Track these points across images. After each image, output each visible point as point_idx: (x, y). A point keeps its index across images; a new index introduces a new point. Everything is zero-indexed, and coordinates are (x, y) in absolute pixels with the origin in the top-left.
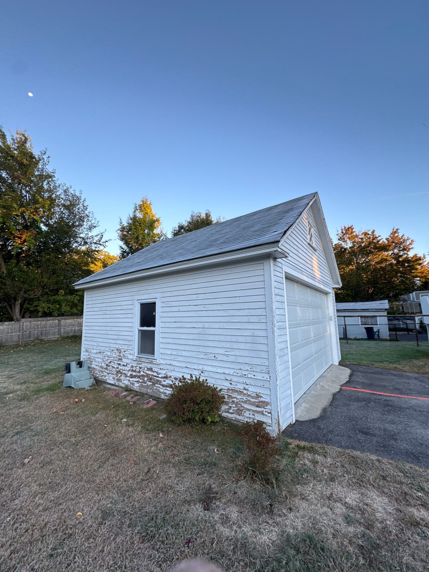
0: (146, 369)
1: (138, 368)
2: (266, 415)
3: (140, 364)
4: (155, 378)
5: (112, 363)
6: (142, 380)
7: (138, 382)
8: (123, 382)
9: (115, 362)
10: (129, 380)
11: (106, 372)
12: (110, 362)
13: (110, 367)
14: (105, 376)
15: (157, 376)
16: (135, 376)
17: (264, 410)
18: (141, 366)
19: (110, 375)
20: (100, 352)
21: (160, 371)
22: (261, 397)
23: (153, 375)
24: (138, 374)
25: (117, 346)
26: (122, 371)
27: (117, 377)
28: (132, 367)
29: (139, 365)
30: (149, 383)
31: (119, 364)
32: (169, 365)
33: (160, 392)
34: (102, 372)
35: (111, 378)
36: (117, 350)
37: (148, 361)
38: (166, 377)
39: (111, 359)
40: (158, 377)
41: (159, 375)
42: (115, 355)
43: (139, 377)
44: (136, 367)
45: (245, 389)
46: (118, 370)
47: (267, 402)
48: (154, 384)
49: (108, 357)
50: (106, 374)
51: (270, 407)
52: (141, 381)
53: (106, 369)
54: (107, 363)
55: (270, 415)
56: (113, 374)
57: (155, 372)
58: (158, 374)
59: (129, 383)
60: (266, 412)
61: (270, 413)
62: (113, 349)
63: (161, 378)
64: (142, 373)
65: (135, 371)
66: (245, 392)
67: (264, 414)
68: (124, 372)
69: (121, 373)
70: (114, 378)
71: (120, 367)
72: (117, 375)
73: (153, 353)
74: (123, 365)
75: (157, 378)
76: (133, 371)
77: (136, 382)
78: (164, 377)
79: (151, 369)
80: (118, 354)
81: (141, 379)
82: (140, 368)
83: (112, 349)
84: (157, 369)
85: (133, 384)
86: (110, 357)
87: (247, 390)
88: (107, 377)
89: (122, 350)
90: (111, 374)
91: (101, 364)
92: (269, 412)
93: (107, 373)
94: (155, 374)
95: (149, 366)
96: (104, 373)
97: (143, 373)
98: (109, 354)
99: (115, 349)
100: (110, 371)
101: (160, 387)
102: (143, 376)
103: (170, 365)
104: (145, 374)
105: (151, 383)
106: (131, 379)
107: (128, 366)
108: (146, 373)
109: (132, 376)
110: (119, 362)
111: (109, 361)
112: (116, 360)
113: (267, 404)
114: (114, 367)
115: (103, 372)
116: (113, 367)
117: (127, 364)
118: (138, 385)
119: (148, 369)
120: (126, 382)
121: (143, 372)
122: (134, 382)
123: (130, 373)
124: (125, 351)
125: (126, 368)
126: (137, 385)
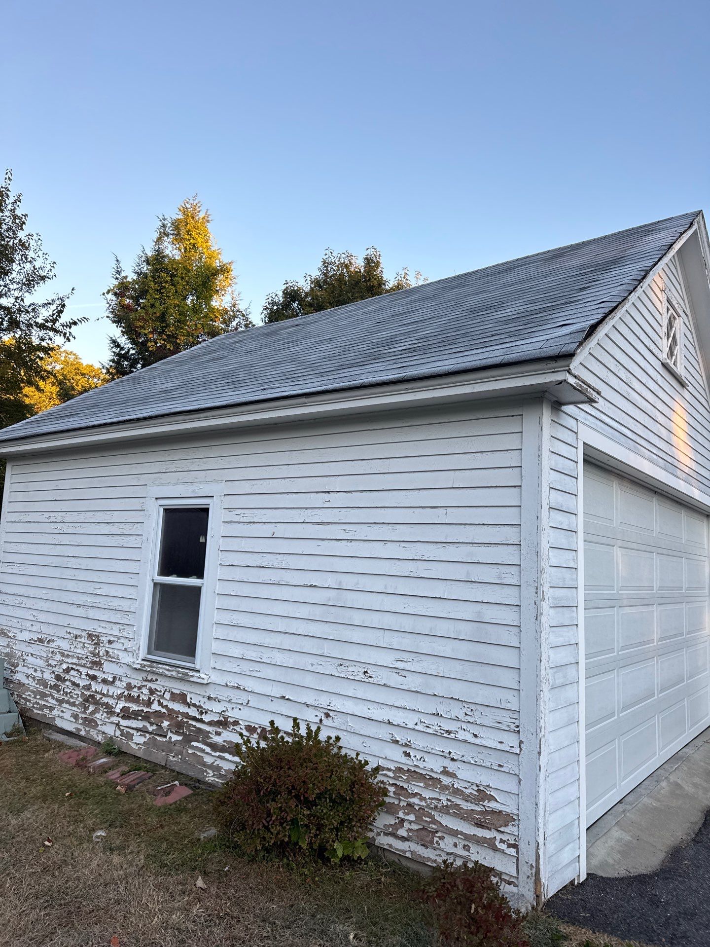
0: (167, 696)
1: (145, 691)
2: (503, 852)
3: (151, 681)
4: (191, 722)
5: (72, 673)
6: (154, 727)
7: (143, 731)
8: (99, 728)
9: (81, 669)
10: (118, 725)
11: (53, 697)
12: (67, 671)
13: (67, 683)
14: (52, 709)
15: (198, 717)
16: (135, 715)
17: (499, 836)
18: (153, 686)
19: (64, 705)
20: (40, 640)
21: (207, 705)
22: (492, 798)
23: (187, 715)
24: (146, 710)
25: (90, 626)
26: (98, 697)
27: (84, 712)
28: (129, 687)
29: (149, 685)
30: (175, 738)
31: (94, 678)
32: (233, 687)
33: (204, 764)
34: (43, 696)
35: (67, 715)
36: (90, 636)
37: (175, 674)
38: (223, 723)
39: (70, 660)
40: (201, 721)
41: (204, 717)
42: (83, 649)
43: (146, 717)
44: (139, 688)
45: (445, 772)
46: (88, 693)
47: (508, 815)
48: (188, 740)
49: (63, 655)
50: (54, 702)
51: (515, 829)
52: (150, 729)
53: (56, 687)
54: (59, 670)
55: (512, 851)
56: (73, 704)
57: (195, 705)
58: (201, 713)
59: (118, 733)
60: (502, 841)
61: (515, 846)
62: (79, 633)
63: (210, 723)
64: (155, 707)
65: (136, 700)
66: (446, 780)
67: (495, 849)
68: (105, 700)
69: (97, 703)
70: (75, 716)
71: (95, 687)
72: (86, 708)
73: (190, 650)
74: (105, 681)
75: (199, 725)
76: (130, 698)
77: (138, 730)
78: (219, 723)
79: (181, 698)
80: (92, 648)
81: (152, 724)
82: (152, 692)
83: (75, 632)
84: (200, 698)
85: (129, 736)
86: (68, 656)
87: (453, 775)
88: (55, 712)
89: (104, 639)
90: (68, 702)
91: (43, 672)
92: (513, 842)
93: (57, 700)
94: (193, 712)
95: (178, 687)
96: (49, 699)
97: (159, 708)
98: (65, 645)
99: (84, 634)
100: (67, 693)
101: (203, 751)
102: (157, 714)
103: (238, 688)
104: (164, 710)
105: (180, 738)
106: (124, 723)
107: (117, 683)
108: (166, 707)
109: (126, 714)
110: (91, 672)
111: (65, 666)
112: (84, 666)
113: (507, 819)
114: (78, 685)
115: (45, 695)
116: (74, 684)
117: (114, 678)
118: (141, 740)
119: (174, 697)
120: (110, 730)
121: (160, 704)
122: (131, 731)
123: (122, 704)
124: (110, 642)
125: (112, 690)
126: (139, 739)
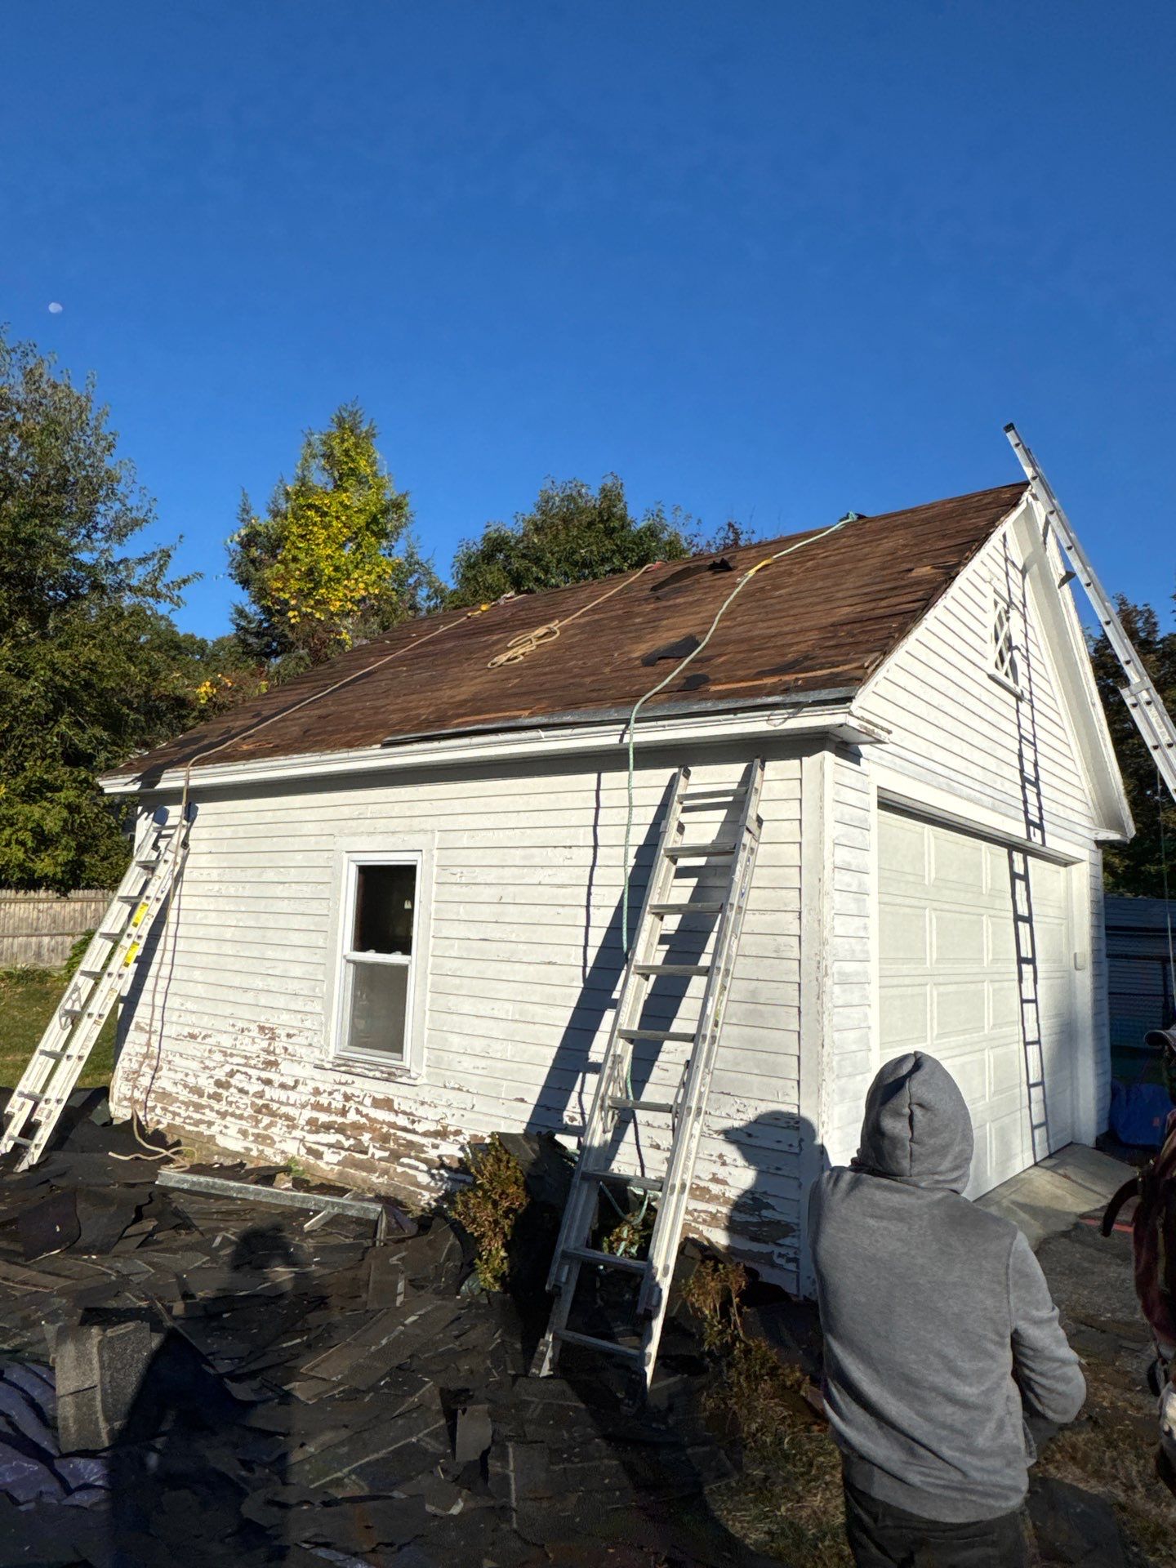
0: (368, 1101)
1: (339, 1096)
3: (346, 1084)
4: (399, 1133)
5: (238, 1076)
6: (352, 1142)
7: (337, 1146)
8: (277, 1145)
9: (250, 1071)
10: (302, 1140)
11: (212, 1109)
12: (231, 1074)
13: (232, 1090)
14: (210, 1124)
15: (410, 1126)
16: (327, 1127)
17: (777, 1250)
18: (349, 1090)
19: (229, 1118)
20: (193, 1036)
21: (421, 1112)
22: (768, 1206)
23: (393, 1125)
24: (340, 1120)
26: (275, 1106)
27: (256, 1126)
28: (317, 1092)
29: (343, 1089)
30: (379, 1154)
31: (268, 1082)
32: (453, 1088)
33: (418, 1185)
34: (198, 1107)
35: (233, 1131)
36: (262, 1029)
37: (378, 1074)
38: (442, 1134)
39: (236, 1060)
40: (414, 1132)
41: (416, 1126)
42: (255, 1046)
43: (341, 1130)
44: (330, 1094)
45: (715, 1179)
46: (260, 1102)
47: (787, 1225)
48: (395, 1157)
49: (225, 1054)
50: (214, 1115)
51: (795, 1240)
52: (347, 1144)
53: (216, 1097)
54: (220, 1074)
55: (792, 1266)
56: (241, 1117)
57: (404, 1113)
58: (413, 1122)
59: (303, 1151)
62: (245, 1025)
63: (425, 1134)
64: (352, 1117)
65: (327, 1109)
66: (716, 1189)
68: (284, 1110)
69: (273, 1114)
70: (244, 1133)
71: (270, 1092)
72: (258, 1122)
73: (395, 1044)
74: (283, 1086)
75: (410, 1137)
76: (318, 1107)
77: (330, 1146)
78: (435, 1134)
79: (386, 1104)
80: (265, 1044)
81: (348, 1138)
82: (347, 1098)
83: (240, 1024)
84: (411, 1103)
85: (318, 1155)
86: (232, 1055)
87: (724, 1182)
88: (214, 1130)
89: (282, 1032)
90: (233, 1115)
91: (196, 1076)
92: (792, 1255)
93: (218, 1112)
94: (402, 1121)
95: (382, 1090)
96: (207, 1111)
97: (358, 1117)
98: (226, 1041)
99: (254, 1027)
100: (230, 1103)
101: (416, 1168)
102: (356, 1126)
103: (459, 1089)
104: (363, 1120)
105: (386, 1154)
106: (311, 1138)
107: (300, 1088)
108: (366, 1116)
109: (315, 1126)
110: (265, 1075)
111: (227, 1068)
112: (254, 1067)
114: (247, 1093)
115: (203, 1107)
116: (241, 1091)
117: (297, 1082)
118: (335, 1158)
119: (377, 1104)
120: (292, 1148)
121: (358, 1112)
122: (321, 1148)
123: (308, 1114)
124: (289, 1036)
125: (293, 1096)
126: (330, 1157)
